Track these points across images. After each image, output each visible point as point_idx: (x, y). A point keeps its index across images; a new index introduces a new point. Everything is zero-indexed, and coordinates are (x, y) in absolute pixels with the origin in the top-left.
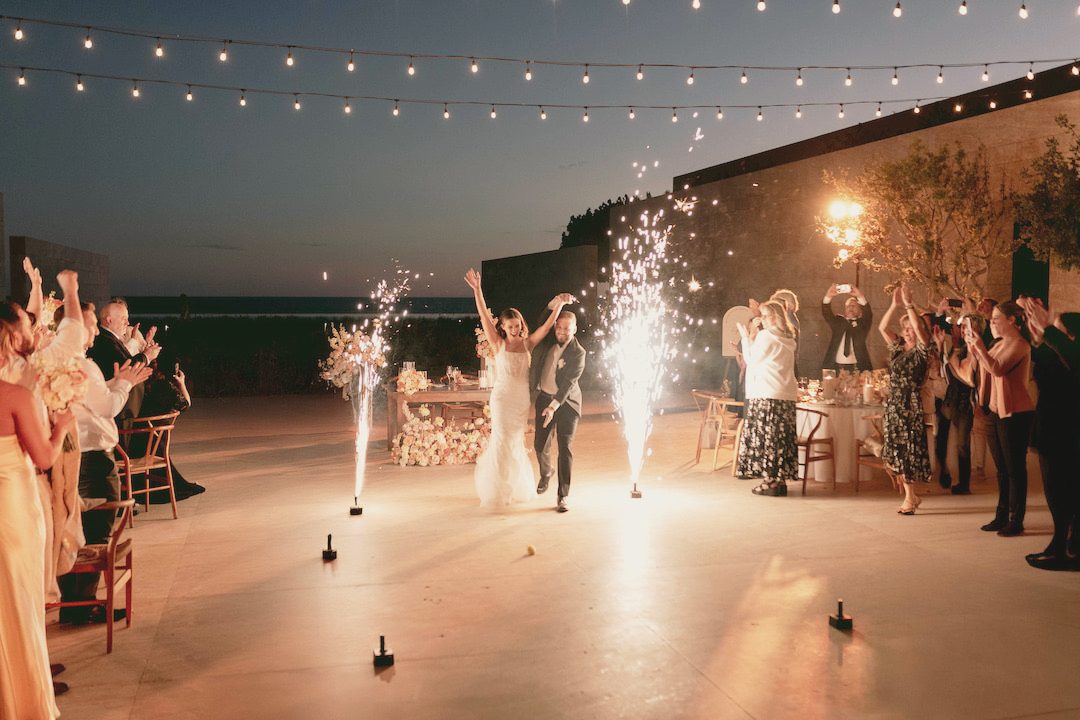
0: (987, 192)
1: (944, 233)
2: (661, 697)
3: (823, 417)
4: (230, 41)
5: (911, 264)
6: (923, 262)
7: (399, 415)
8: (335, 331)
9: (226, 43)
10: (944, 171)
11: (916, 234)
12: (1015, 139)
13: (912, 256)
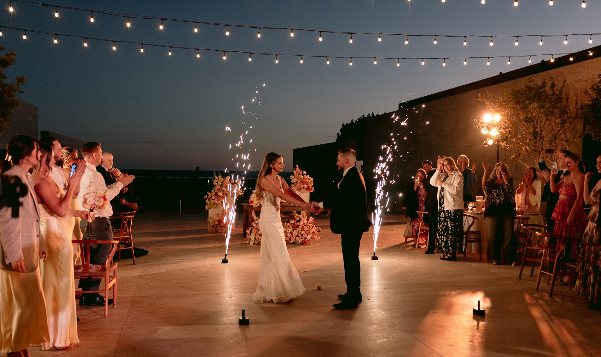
0: (568, 106)
1: (544, 128)
2: (385, 340)
3: (475, 219)
4: (165, 19)
5: (526, 144)
6: (532, 144)
7: (250, 219)
8: (216, 177)
9: (163, 20)
10: (544, 94)
11: (528, 128)
12: (585, 79)
13: (526, 140)
